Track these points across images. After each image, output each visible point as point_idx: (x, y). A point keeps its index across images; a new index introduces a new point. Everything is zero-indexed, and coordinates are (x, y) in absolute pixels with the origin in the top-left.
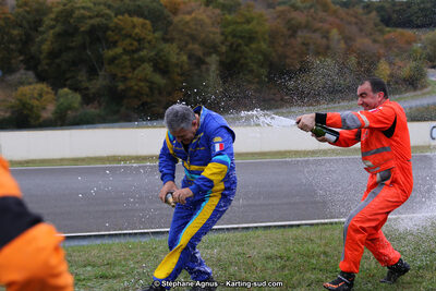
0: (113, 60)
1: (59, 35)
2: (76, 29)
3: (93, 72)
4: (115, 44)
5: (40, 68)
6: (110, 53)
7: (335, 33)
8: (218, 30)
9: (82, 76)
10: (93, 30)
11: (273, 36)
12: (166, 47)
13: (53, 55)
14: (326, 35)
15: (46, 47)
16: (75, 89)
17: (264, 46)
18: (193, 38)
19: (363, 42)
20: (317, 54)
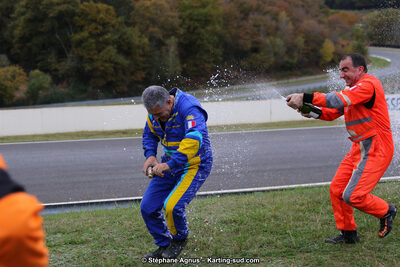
0: (80, 43)
1: (29, 21)
2: (45, 15)
3: (61, 55)
4: (82, 28)
5: (12, 52)
6: (77, 37)
7: (283, 15)
8: (176, 14)
9: (52, 58)
10: (61, 16)
11: (227, 19)
12: (129, 30)
13: (24, 39)
14: (275, 17)
15: (17, 32)
16: (45, 70)
17: (218, 28)
18: (153, 22)
19: (309, 23)
20: (268, 34)
